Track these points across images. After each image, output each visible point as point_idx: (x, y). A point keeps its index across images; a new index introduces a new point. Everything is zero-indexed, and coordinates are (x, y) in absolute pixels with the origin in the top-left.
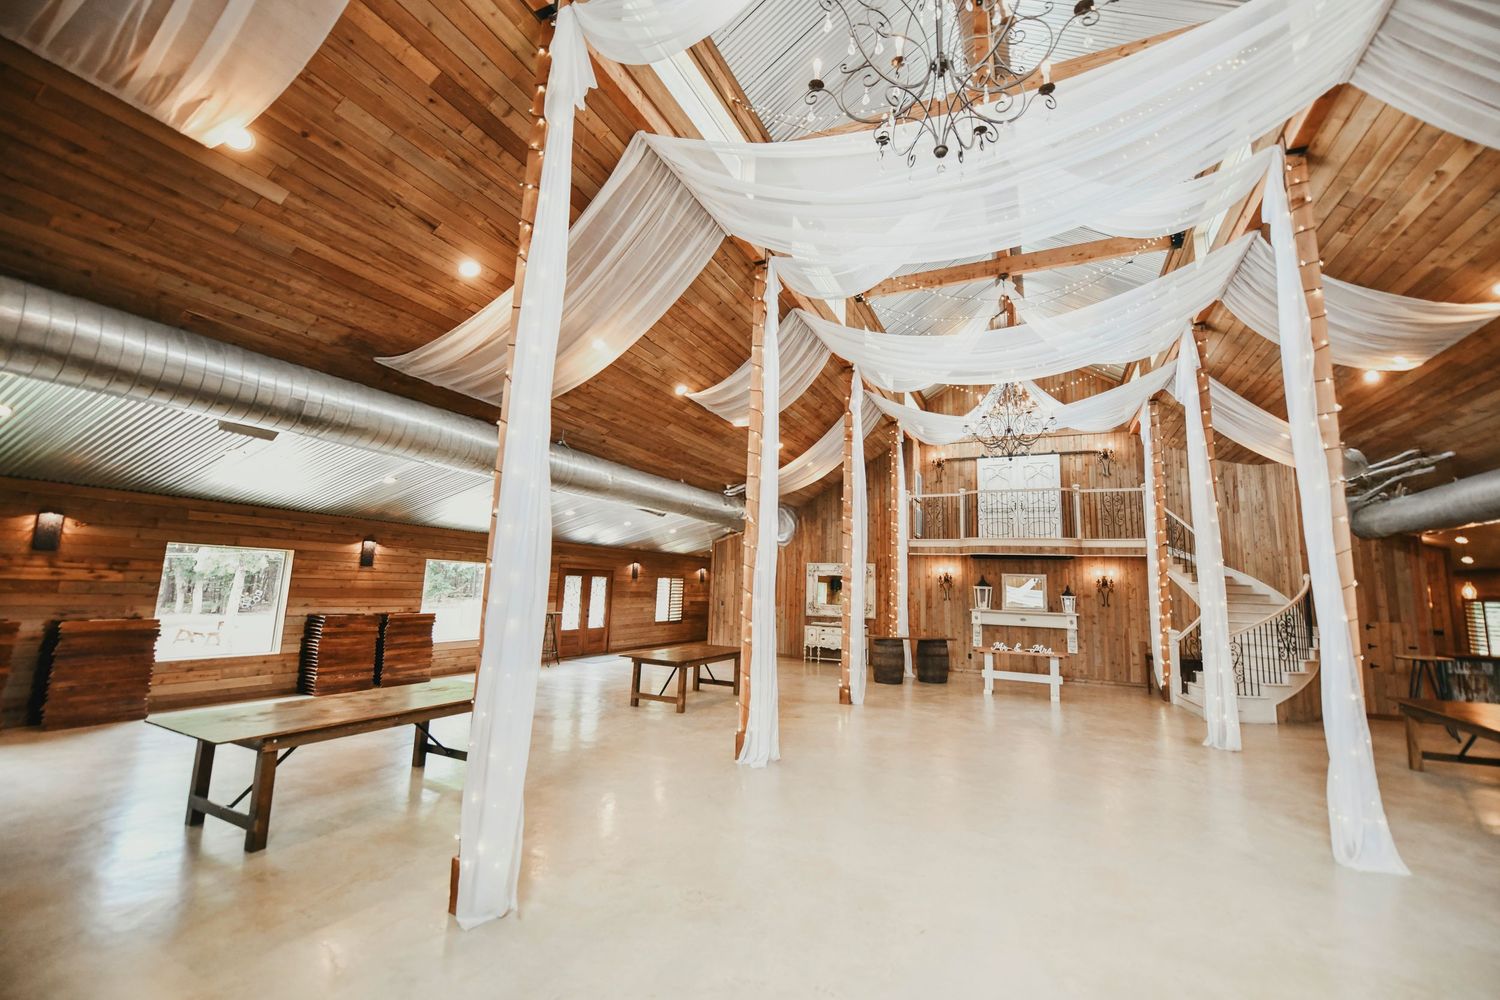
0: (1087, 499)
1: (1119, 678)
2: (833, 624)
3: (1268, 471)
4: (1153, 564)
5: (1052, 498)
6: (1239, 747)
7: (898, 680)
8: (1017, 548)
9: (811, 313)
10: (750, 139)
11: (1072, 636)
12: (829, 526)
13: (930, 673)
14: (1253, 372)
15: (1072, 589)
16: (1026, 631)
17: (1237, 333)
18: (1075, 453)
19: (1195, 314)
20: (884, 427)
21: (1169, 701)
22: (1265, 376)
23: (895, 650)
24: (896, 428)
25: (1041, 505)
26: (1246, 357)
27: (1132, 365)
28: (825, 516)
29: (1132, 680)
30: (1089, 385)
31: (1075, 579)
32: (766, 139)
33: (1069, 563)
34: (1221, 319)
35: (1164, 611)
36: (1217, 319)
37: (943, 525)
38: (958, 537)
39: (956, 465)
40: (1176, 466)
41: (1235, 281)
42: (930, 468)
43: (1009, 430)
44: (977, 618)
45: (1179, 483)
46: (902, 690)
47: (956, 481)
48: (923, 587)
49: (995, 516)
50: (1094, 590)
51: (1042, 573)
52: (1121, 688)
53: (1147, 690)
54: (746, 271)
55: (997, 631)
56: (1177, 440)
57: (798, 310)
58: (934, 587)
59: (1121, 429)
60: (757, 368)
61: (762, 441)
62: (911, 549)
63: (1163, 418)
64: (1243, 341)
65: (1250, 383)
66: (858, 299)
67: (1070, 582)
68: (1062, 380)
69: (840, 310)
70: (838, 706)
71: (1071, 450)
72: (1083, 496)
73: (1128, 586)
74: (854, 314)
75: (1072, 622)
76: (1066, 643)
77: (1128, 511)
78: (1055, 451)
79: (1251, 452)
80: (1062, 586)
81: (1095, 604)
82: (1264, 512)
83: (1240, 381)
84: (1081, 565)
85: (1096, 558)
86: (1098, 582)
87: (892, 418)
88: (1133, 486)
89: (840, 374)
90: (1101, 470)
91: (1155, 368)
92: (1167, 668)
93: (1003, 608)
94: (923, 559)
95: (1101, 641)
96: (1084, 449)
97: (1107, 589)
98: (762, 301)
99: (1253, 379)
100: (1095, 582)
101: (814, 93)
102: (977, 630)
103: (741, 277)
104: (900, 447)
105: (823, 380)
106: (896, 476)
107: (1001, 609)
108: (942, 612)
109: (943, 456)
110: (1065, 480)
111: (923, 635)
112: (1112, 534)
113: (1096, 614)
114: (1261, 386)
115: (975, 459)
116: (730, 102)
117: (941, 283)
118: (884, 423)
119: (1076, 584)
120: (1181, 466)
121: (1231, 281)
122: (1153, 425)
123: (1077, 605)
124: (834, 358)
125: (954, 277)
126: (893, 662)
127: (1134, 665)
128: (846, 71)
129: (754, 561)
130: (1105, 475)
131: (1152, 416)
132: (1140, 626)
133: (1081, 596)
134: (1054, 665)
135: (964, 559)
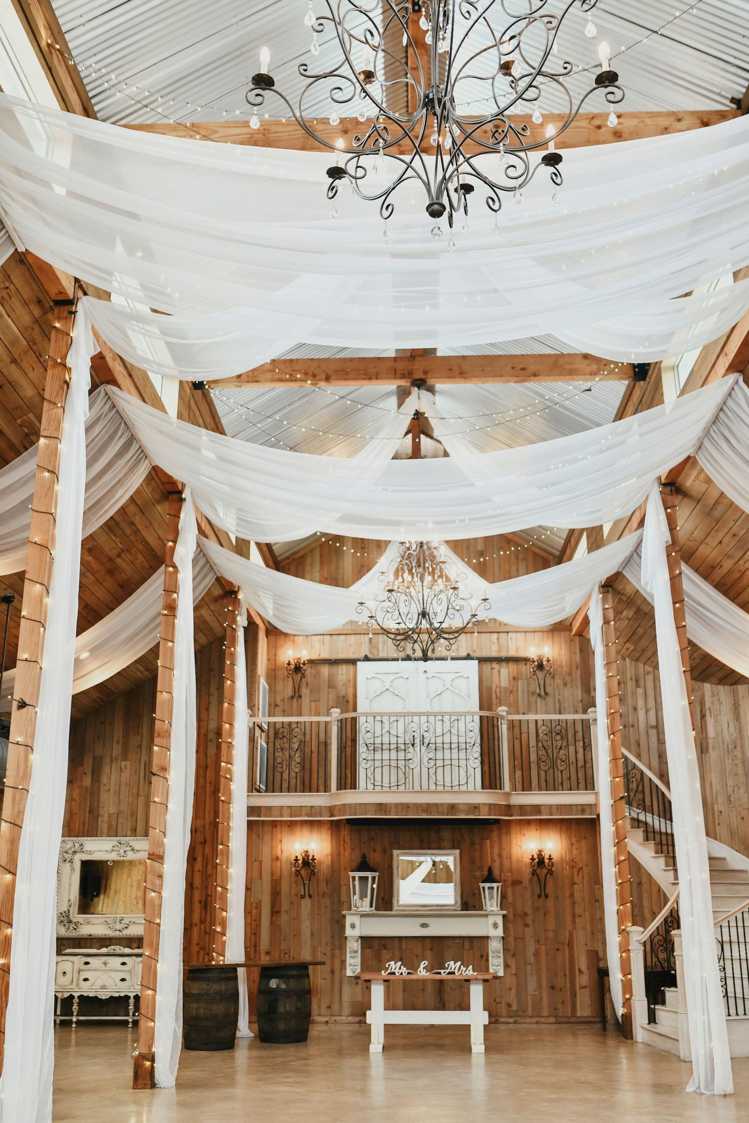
0: (517, 731)
1: (560, 1012)
2: (104, 950)
3: (741, 694)
4: (607, 829)
5: (469, 727)
6: (730, 1089)
7: (228, 1043)
8: (418, 807)
9: (130, 393)
10: (67, 106)
11: (495, 946)
12: (106, 769)
13: (282, 1026)
14: (728, 556)
15: (496, 872)
16: (428, 943)
17: (712, 502)
18: (499, 660)
19: (663, 471)
20: (216, 600)
21: (632, 1038)
22: (741, 562)
23: (223, 986)
24: (236, 602)
25: (454, 740)
26: (720, 536)
27: (576, 534)
28: (99, 752)
29: (579, 1014)
30: (517, 558)
31: (500, 856)
32: (88, 112)
33: (491, 831)
34: (694, 481)
35: (622, 901)
36: (690, 481)
37: (303, 768)
38: (327, 789)
39: (325, 670)
40: (630, 685)
41: (712, 432)
42: (281, 674)
43: (424, 614)
44: (353, 926)
45: (635, 709)
46: (233, 1058)
47: (324, 698)
48: (266, 877)
49: (386, 755)
50: (527, 872)
51: (454, 848)
52: (564, 1026)
53: (599, 1026)
54: (37, 312)
55: (385, 947)
56: (632, 647)
57: (110, 388)
58: (285, 873)
59: (559, 628)
60: (47, 474)
61: (47, 600)
62: (252, 810)
63: (618, 613)
64: (717, 513)
65: (724, 570)
66: (198, 386)
67: (493, 860)
68: (480, 547)
69: (170, 396)
70: (130, 1094)
71: (494, 654)
72: (512, 725)
73: (573, 864)
74: (189, 408)
75: (495, 926)
76: (487, 960)
77: (572, 749)
78: (473, 654)
79: (723, 666)
80: (481, 868)
81: (528, 895)
82: (738, 752)
83: (713, 568)
84: (508, 833)
85: (529, 822)
86: (533, 859)
87: (231, 584)
88: (576, 712)
89: (159, 502)
90: (534, 687)
91: (610, 540)
92: (627, 987)
93: (395, 908)
94: (268, 828)
95: (537, 954)
96: (512, 653)
97: (545, 871)
98: (64, 365)
99: (728, 564)
100: (527, 860)
101: (259, 91)
102: (353, 945)
103: (26, 319)
104: (241, 634)
105: (132, 509)
106: (233, 682)
107: (391, 910)
108: (297, 919)
109: (305, 655)
110: (486, 702)
111: (265, 960)
112: (549, 785)
113: (529, 911)
114: (736, 575)
115: (353, 662)
116: (43, 44)
117: (328, 379)
118: (218, 592)
119: (501, 863)
120: (638, 686)
121: (707, 433)
122: (606, 622)
123: (504, 897)
124: (156, 474)
125: (347, 373)
126: (218, 1009)
127: (583, 987)
128: (306, 73)
129: (20, 813)
130: (539, 695)
131: (604, 609)
132: (588, 927)
133: (509, 882)
134: (477, 993)
135: (335, 827)
